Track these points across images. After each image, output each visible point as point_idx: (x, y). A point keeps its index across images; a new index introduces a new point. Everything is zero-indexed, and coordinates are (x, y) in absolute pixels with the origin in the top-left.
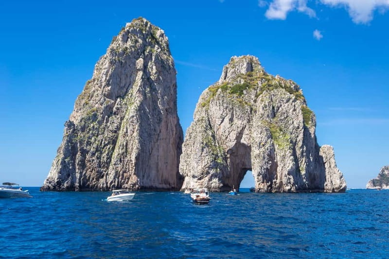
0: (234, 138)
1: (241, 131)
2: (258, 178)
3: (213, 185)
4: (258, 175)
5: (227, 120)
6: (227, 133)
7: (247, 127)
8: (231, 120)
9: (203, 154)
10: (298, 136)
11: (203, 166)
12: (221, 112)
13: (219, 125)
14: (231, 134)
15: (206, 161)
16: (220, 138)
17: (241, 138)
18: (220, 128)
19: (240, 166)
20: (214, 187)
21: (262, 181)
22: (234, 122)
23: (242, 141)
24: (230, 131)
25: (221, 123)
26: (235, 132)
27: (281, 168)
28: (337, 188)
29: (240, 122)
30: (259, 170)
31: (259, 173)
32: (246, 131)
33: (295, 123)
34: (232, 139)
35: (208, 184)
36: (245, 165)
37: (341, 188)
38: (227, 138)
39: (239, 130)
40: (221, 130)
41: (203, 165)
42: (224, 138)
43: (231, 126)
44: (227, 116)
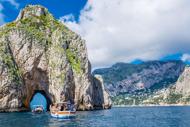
0: (32, 63)
1: (38, 57)
2: (61, 97)
3: (12, 105)
4: (62, 94)
5: (26, 47)
6: (25, 58)
7: (44, 55)
8: (30, 47)
9: (3, 73)
10: (85, 65)
11: (2, 86)
12: (21, 40)
13: (18, 51)
14: (29, 59)
15: (6, 80)
16: (19, 62)
17: (38, 64)
18: (19, 53)
19: (34, 88)
20: (13, 107)
21: (64, 100)
22: (33, 50)
23: (39, 66)
24: (28, 56)
25: (20, 49)
26: (33, 58)
27: (78, 89)
28: (106, 106)
29: (38, 50)
30: (62, 90)
31: (63, 92)
32: (43, 58)
33: (82, 55)
34: (29, 64)
35: (7, 104)
36: (39, 88)
37: (109, 106)
38: (25, 62)
39: (37, 56)
40: (20, 55)
41: (3, 84)
42: (22, 62)
43: (30, 52)
44: (26, 44)
